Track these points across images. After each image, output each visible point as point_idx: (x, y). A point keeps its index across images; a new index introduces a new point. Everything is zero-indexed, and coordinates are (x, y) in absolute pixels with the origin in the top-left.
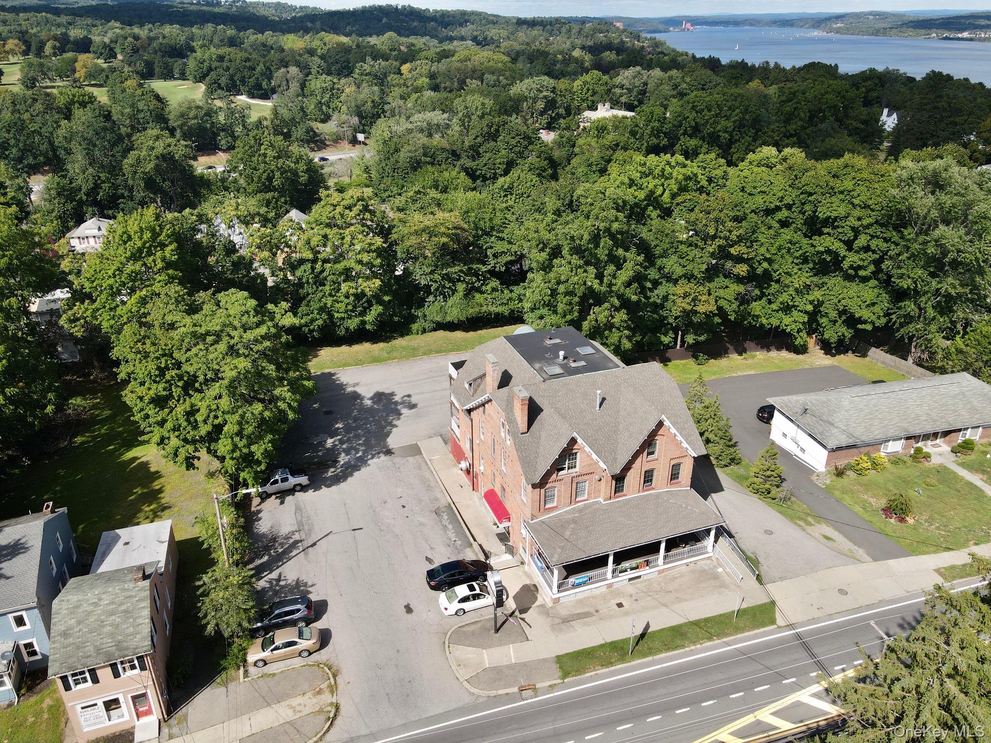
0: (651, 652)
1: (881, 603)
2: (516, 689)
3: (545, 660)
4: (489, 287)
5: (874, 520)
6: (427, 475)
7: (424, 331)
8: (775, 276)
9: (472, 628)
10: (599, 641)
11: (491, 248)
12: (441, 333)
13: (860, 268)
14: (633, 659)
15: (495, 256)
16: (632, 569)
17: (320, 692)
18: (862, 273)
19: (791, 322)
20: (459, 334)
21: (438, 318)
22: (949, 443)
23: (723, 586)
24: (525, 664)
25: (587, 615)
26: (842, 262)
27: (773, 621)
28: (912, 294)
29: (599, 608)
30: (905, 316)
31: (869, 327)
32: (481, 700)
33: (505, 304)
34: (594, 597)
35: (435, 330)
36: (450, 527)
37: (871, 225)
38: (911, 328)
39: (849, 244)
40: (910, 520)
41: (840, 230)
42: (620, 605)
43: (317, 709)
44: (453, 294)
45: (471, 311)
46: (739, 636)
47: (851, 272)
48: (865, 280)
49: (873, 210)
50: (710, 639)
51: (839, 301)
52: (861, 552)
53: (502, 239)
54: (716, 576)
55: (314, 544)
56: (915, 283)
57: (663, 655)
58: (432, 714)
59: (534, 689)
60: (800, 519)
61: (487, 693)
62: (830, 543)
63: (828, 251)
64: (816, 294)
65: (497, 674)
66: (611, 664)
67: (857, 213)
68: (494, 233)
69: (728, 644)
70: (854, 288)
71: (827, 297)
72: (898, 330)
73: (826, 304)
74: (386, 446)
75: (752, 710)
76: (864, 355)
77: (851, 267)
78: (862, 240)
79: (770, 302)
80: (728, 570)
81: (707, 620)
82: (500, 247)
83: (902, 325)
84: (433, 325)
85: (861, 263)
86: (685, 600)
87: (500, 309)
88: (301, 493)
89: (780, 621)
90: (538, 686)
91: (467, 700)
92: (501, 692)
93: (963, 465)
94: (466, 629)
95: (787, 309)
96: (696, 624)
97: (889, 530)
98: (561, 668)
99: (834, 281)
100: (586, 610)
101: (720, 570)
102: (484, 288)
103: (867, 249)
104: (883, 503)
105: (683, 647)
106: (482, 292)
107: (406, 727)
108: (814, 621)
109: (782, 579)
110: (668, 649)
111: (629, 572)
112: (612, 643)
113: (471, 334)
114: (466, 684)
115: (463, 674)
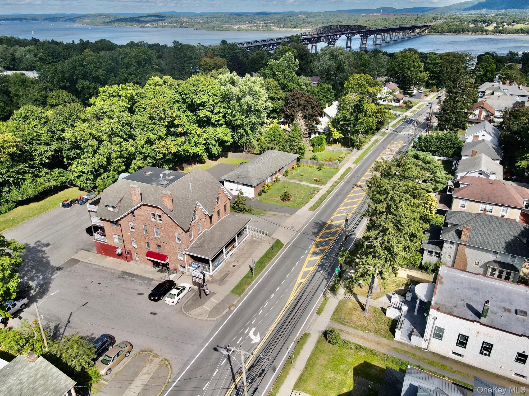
0: (258, 273)
1: (304, 225)
2: (228, 309)
3: (228, 295)
4: (43, 173)
5: (281, 204)
6: (96, 267)
7: (10, 210)
8: (189, 131)
9: (189, 303)
10: (240, 279)
11: (36, 150)
12: (21, 208)
13: (219, 120)
14: (255, 277)
15: (41, 154)
16: (230, 251)
17: (152, 361)
18: (220, 123)
19: (199, 150)
20: (33, 205)
21: (19, 198)
22: (281, 174)
23: (260, 243)
24: (223, 301)
25: (226, 275)
26: (211, 120)
27: (283, 245)
28: (241, 126)
29: (228, 270)
30: (240, 136)
31: (229, 144)
32: (219, 320)
33: (56, 180)
34: (223, 268)
35: (16, 207)
36: (134, 279)
37: (218, 102)
38: (244, 140)
39: (212, 112)
40: (291, 199)
41: (207, 107)
42: (234, 266)
43: (158, 366)
44: (24, 181)
45: (39, 188)
46: (278, 254)
47: (216, 123)
48: (221, 125)
49: (217, 96)
50: (271, 259)
51: (215, 136)
52: (287, 214)
53: (40, 144)
54: (255, 241)
55: (69, 322)
56: (242, 121)
57: (263, 271)
58: (206, 336)
59: (233, 305)
60: (260, 213)
61: (218, 317)
62: (276, 216)
63: (206, 117)
64: (205, 136)
65: (216, 309)
66: (250, 283)
67: (211, 98)
68: (34, 142)
69: (277, 258)
70: (218, 130)
71: (210, 136)
72: (238, 142)
73: (210, 139)
74: (53, 267)
75: (300, 270)
76: (226, 157)
77: (216, 121)
78: (217, 109)
79: (190, 143)
80: (257, 237)
81: (265, 254)
82: (42, 148)
83: (239, 139)
84: (14, 204)
85: (219, 119)
86: (253, 253)
87: (54, 183)
88: (27, 308)
89: (284, 244)
90: (234, 303)
91: (214, 324)
92: (224, 313)
93: (289, 179)
94: (187, 305)
95: (196, 144)
96: (263, 257)
97: (287, 205)
98: (236, 294)
99: (210, 129)
100: (225, 273)
101: (254, 239)
102: (41, 174)
103: (219, 113)
104: (279, 199)
105: (266, 265)
106: (40, 177)
107: (201, 346)
108: (292, 239)
109: (274, 232)
110: (263, 269)
111: (230, 252)
112: (245, 277)
113: (41, 202)
114: (208, 319)
115: (205, 317)
